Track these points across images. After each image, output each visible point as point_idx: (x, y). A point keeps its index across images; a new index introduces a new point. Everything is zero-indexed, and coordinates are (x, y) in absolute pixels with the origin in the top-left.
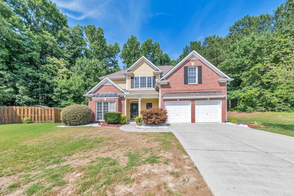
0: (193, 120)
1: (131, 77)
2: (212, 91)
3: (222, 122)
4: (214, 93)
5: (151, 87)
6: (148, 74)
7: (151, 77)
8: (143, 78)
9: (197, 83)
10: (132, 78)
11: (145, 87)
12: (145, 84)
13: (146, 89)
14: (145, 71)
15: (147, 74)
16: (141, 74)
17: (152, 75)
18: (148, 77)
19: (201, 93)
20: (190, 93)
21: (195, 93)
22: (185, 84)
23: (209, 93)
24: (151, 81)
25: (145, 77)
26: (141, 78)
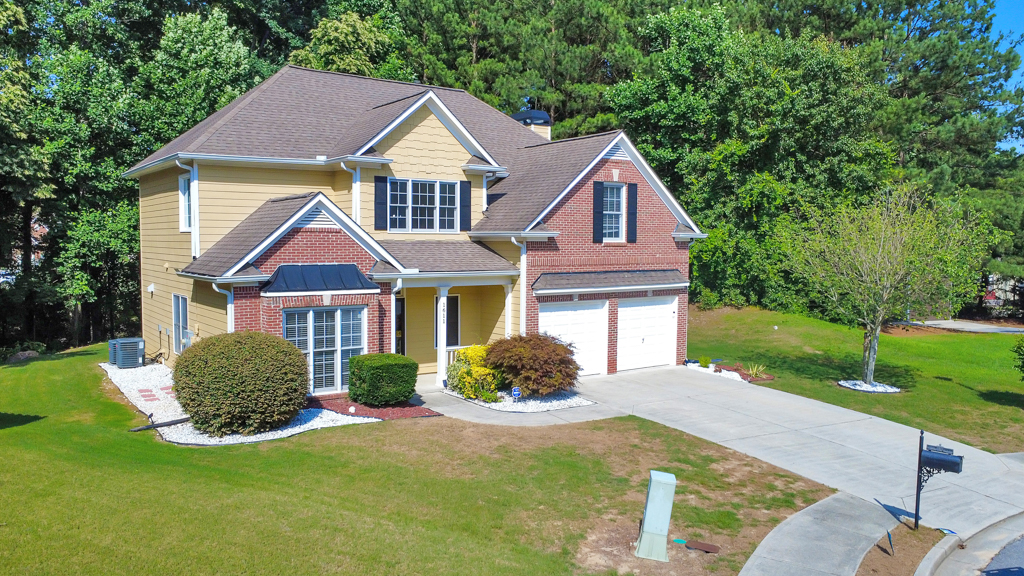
0: (612, 366)
1: (376, 177)
2: (657, 267)
3: (678, 364)
4: (663, 274)
5: (451, 226)
6: (444, 170)
7: (452, 186)
8: (423, 189)
9: (622, 239)
10: (380, 181)
11: (431, 226)
12: (431, 212)
13: (435, 234)
14: (432, 154)
15: (438, 170)
16: (415, 168)
17: (457, 178)
18: (443, 186)
19: (635, 274)
20: (608, 275)
21: (621, 275)
22: (595, 241)
23: (653, 273)
24: (452, 201)
25: (432, 186)
26: (415, 185)
